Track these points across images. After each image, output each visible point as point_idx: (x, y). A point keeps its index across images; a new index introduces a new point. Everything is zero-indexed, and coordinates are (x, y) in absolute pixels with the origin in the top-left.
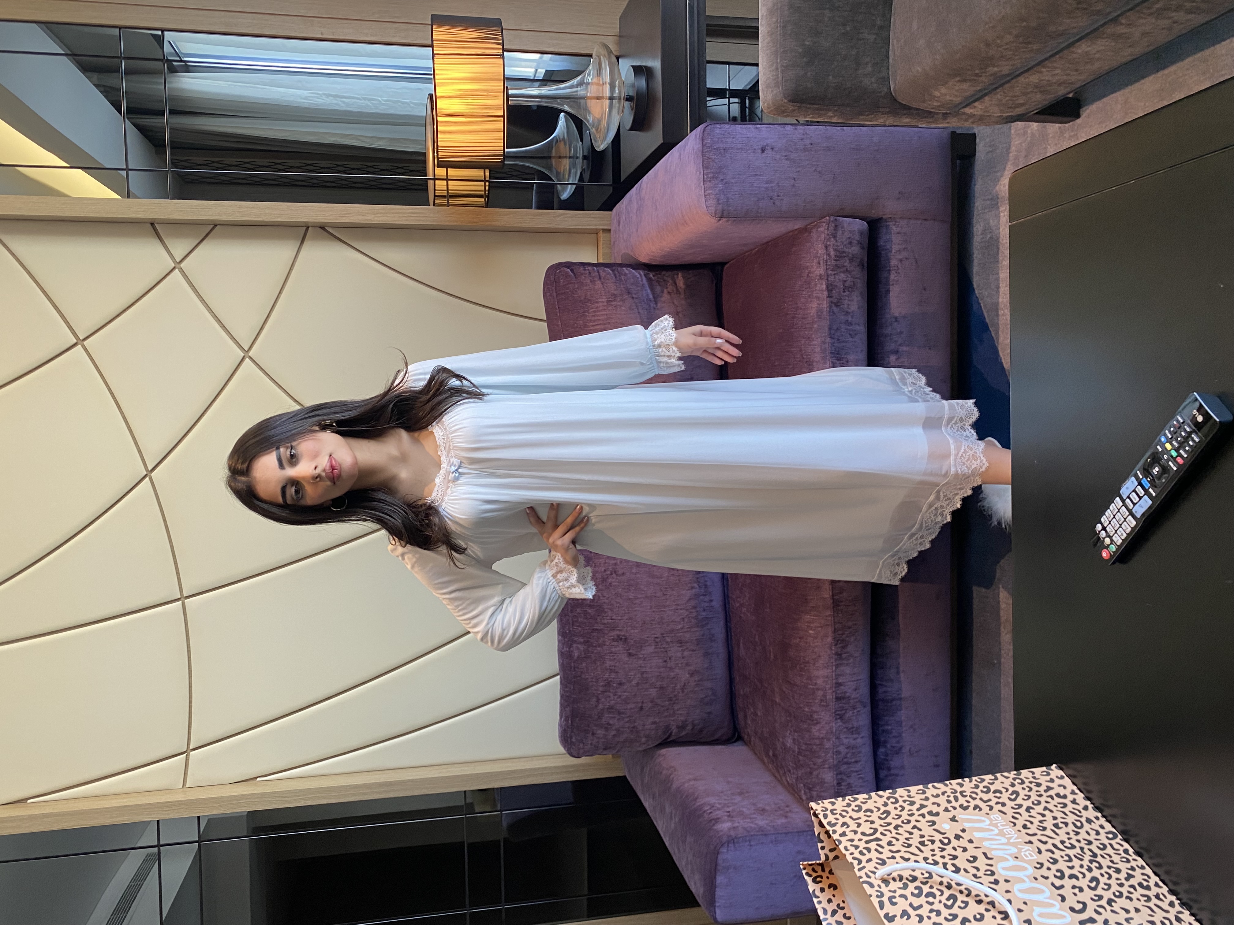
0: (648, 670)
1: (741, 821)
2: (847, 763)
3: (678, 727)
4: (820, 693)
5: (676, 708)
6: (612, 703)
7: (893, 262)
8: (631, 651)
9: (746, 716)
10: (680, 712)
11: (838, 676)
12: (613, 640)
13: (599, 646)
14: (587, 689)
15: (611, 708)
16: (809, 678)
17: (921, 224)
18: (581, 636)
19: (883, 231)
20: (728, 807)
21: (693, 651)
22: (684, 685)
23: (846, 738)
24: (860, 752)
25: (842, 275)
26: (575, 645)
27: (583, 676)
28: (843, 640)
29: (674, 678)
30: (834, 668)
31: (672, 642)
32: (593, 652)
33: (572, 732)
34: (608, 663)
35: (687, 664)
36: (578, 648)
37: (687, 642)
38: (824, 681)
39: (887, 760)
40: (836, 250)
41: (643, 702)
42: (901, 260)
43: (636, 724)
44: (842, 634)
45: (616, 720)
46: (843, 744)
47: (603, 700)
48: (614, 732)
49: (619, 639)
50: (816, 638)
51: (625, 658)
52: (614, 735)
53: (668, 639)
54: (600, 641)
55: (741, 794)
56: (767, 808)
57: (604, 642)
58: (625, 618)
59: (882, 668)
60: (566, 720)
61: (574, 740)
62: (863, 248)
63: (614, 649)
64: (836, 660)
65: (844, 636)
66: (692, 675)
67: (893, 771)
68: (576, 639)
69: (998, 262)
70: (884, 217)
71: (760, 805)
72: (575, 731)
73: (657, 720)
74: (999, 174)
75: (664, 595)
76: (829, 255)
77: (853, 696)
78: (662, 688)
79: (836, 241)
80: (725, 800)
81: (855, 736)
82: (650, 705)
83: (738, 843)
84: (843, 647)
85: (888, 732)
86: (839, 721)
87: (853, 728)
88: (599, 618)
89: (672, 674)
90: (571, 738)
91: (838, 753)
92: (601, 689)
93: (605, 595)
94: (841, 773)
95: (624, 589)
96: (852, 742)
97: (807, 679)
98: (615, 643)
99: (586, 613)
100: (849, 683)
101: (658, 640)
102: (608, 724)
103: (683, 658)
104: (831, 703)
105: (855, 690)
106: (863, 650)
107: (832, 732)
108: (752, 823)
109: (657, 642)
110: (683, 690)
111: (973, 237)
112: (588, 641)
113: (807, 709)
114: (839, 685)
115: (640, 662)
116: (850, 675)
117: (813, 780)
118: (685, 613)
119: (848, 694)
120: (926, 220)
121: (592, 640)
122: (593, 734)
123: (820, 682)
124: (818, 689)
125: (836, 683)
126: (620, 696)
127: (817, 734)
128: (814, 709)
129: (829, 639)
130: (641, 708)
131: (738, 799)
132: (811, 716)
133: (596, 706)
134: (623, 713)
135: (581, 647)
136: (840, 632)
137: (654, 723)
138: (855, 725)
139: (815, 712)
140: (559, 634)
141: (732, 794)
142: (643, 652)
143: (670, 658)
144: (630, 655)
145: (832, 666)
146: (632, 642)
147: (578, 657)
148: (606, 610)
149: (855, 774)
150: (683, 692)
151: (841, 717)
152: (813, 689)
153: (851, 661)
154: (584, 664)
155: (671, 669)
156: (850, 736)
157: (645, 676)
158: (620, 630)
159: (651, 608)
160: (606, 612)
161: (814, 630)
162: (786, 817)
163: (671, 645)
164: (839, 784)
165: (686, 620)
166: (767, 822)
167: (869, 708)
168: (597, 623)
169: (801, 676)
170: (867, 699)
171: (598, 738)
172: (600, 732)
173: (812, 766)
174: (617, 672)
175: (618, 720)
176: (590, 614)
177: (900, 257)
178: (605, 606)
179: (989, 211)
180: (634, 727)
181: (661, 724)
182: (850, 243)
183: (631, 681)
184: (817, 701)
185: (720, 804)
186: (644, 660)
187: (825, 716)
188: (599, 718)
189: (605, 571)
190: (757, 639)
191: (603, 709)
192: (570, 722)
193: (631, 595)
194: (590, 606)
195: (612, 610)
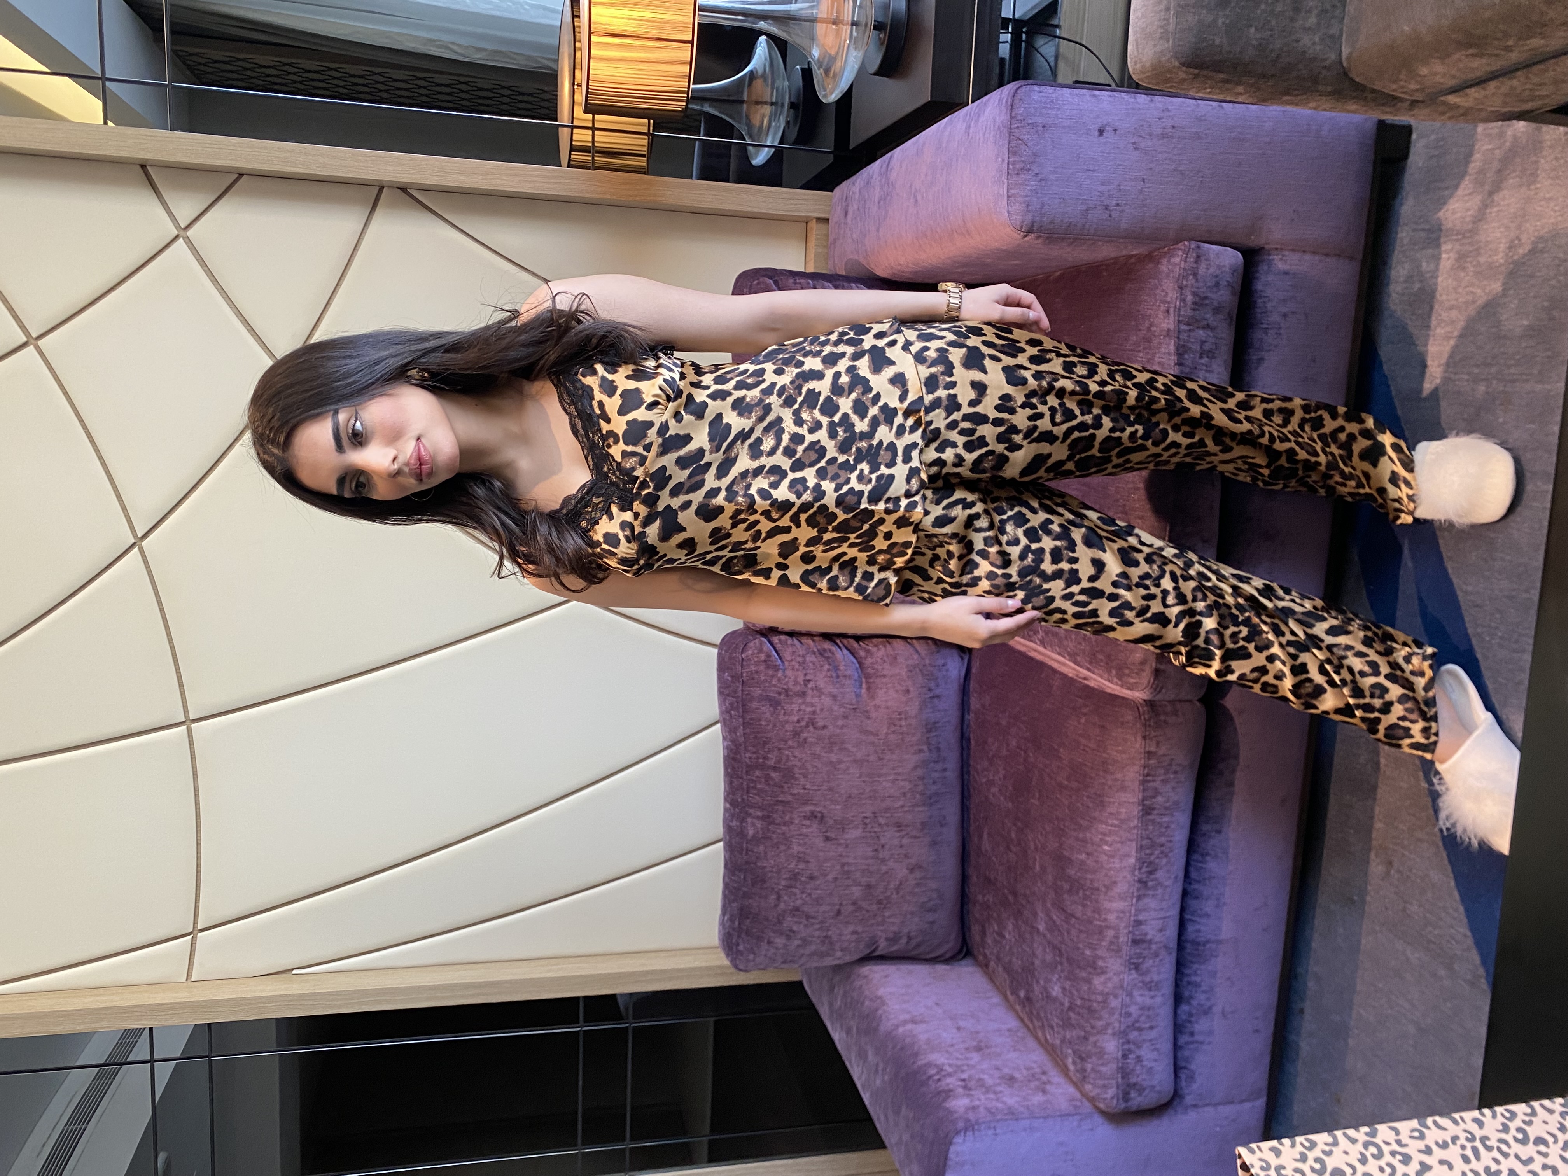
0: (851, 860)
1: (983, 1097)
2: (1140, 1029)
3: (887, 939)
4: (1110, 933)
5: (887, 914)
6: (799, 902)
7: (1275, 318)
8: (828, 834)
9: (983, 933)
10: (891, 920)
11: (1139, 911)
12: (805, 818)
13: (785, 824)
14: (764, 881)
15: (797, 909)
16: (1097, 911)
17: (1320, 261)
18: (759, 808)
19: (1263, 268)
20: (963, 1071)
21: (915, 837)
22: (901, 884)
23: (1142, 995)
24: (1158, 1015)
25: (1201, 332)
26: (749, 820)
27: (759, 864)
28: (1151, 863)
29: (887, 873)
30: (1134, 900)
31: (887, 825)
32: (774, 832)
33: (739, 936)
34: (796, 849)
35: (906, 856)
36: (753, 824)
37: (907, 826)
38: (1118, 918)
39: (1190, 1022)
40: (1194, 294)
41: (841, 904)
42: (1285, 315)
43: (830, 933)
44: (1151, 854)
45: (802, 926)
46: (1136, 1004)
47: (786, 898)
48: (797, 942)
49: (813, 816)
50: (1113, 857)
51: (819, 842)
52: (799, 946)
53: (882, 821)
54: (787, 818)
55: (978, 1049)
56: (1017, 1075)
57: (791, 818)
58: (823, 788)
59: (1197, 898)
60: (731, 920)
61: (741, 948)
62: (1233, 294)
63: (805, 831)
64: (1138, 890)
65: (1152, 858)
66: (912, 871)
67: (1197, 1038)
68: (751, 811)
69: (1428, 327)
70: (1267, 246)
71: (1006, 1071)
72: (743, 935)
73: (860, 929)
74: (1446, 193)
75: (881, 759)
76: (1183, 300)
77: (1157, 939)
78: (869, 886)
79: (1197, 280)
80: (957, 1059)
81: (1152, 993)
82: (851, 908)
83: (979, 1130)
84: (1151, 873)
85: (1197, 985)
86: (1133, 972)
87: (1151, 982)
88: (786, 786)
89: (884, 869)
90: (738, 945)
91: (1129, 1015)
92: (783, 883)
93: (797, 754)
94: (1128, 1042)
95: (824, 748)
96: (1148, 1002)
97: (1094, 912)
98: (807, 822)
99: (768, 778)
100: (1153, 922)
101: (867, 821)
102: (792, 931)
103: (901, 846)
104: (1124, 948)
105: (1161, 930)
106: (1176, 877)
107: (1122, 987)
108: (997, 1100)
109: (866, 824)
110: (898, 889)
111: (1388, 284)
112: (769, 817)
113: (1088, 952)
114: (1138, 923)
115: (841, 849)
116: (1155, 910)
117: (1089, 1048)
118: (908, 786)
119: (1149, 937)
120: (1327, 255)
121: (775, 816)
122: (769, 942)
123: (1112, 917)
124: (1108, 927)
125: (1135, 921)
126: (810, 895)
127: (1100, 988)
128: (1099, 953)
129: (1132, 860)
130: (839, 913)
131: (975, 1057)
132: (1094, 962)
133: (776, 906)
134: (813, 918)
135: (759, 824)
136: (1148, 851)
137: (855, 932)
138: (1156, 978)
139: (1101, 958)
140: (726, 799)
141: (967, 1049)
142: (846, 836)
143: (883, 846)
144: (827, 839)
145: (1132, 898)
146: (831, 822)
147: (754, 836)
148: (797, 776)
149: (1148, 1044)
150: (898, 893)
151: (1137, 967)
152: (1101, 926)
153: (1160, 891)
154: (762, 848)
155: (883, 860)
156: (1147, 993)
157: (846, 868)
158: (815, 805)
159: (860, 777)
160: (796, 779)
161: (1110, 845)
162: (1044, 1092)
163: (885, 828)
164: (1125, 1056)
165: (909, 795)
166: (1018, 1099)
167: (1174, 955)
168: (783, 792)
169: (1084, 906)
170: (1173, 944)
171: (777, 949)
172: (780, 941)
173: (1089, 1029)
174: (808, 862)
175: (806, 926)
176: (772, 779)
177: (1284, 310)
178: (796, 770)
179: (1423, 248)
180: (826, 937)
181: (864, 935)
182: (1217, 284)
183: (827, 875)
184: (1104, 944)
185: (950, 1065)
186: (847, 846)
187: (1114, 965)
188: (780, 922)
189: (798, 721)
190: (1013, 835)
191: (784, 911)
192: (737, 923)
193: (834, 757)
194: (775, 769)
195: (805, 776)
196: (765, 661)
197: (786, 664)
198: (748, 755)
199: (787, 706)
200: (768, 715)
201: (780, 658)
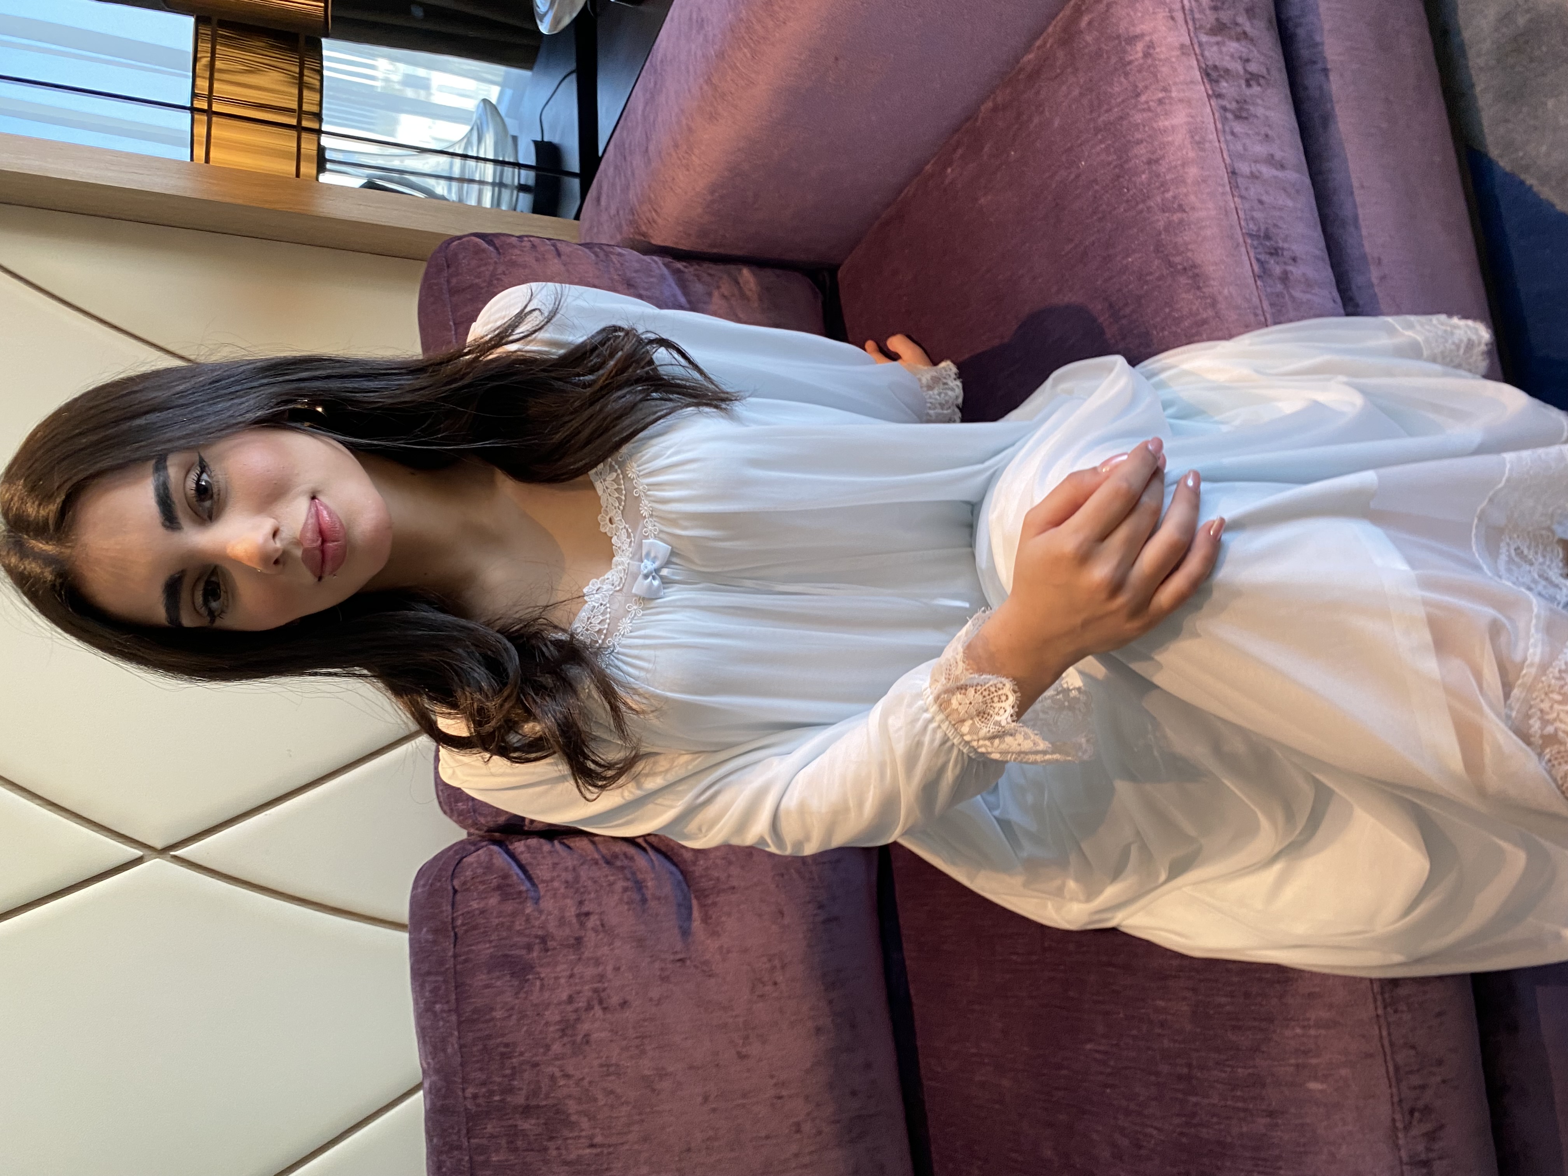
28: (1425, 1112)
44: (1419, 1088)
50: (1334, 1108)
58: (631, 1137)
75: (742, 1056)
84: (1431, 1137)
88: (551, 1145)
93: (570, 1070)
95: (627, 1048)
99: (513, 1134)
118: (803, 1108)
129: (1385, 1110)
148: (574, 1118)
159: (706, 1099)
160: (572, 1125)
165: (807, 1127)
168: (546, 1162)
176: (524, 1134)
178: (572, 1106)
189: (571, 1000)
193: (647, 1066)
194: (526, 1111)
195: (592, 1118)
196: (499, 888)
197: (541, 887)
198: (470, 1091)
199: (544, 972)
200: (508, 997)
201: (529, 878)
